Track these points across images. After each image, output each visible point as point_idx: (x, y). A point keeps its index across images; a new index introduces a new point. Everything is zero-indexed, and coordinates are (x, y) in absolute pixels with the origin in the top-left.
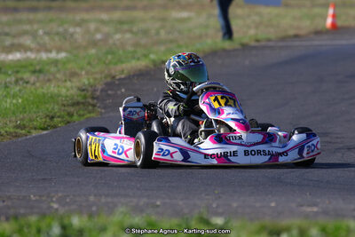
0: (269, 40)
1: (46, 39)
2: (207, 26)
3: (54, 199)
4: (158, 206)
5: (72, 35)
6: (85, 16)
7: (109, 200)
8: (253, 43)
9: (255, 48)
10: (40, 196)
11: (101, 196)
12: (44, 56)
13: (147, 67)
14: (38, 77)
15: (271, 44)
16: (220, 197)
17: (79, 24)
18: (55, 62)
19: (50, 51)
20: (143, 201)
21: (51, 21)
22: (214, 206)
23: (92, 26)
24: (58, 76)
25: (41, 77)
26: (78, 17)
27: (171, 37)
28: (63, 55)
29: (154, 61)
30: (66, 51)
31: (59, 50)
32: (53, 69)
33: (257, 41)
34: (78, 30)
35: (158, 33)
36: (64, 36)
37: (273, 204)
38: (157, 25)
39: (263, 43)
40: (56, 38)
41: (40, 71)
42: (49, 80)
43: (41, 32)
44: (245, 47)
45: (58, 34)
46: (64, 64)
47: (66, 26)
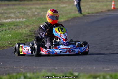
0: (93, 13)
1: (19, 14)
2: (72, 9)
3: (22, 68)
4: (56, 69)
5: (27, 13)
6: (32, 7)
7: (40, 67)
8: (87, 15)
10: (17, 67)
12: (18, 20)
15: (93, 15)
17: (29, 10)
18: (22, 22)
19: (20, 19)
20: (51, 68)
21: (20, 8)
22: (75, 69)
23: (34, 10)
24: (23, 27)
25: (17, 27)
26: (29, 7)
27: (60, 13)
28: (24, 20)
30: (25, 18)
31: (23, 18)
32: (21, 24)
33: (89, 14)
34: (29, 11)
36: (24, 13)
37: (94, 68)
39: (91, 14)
40: (22, 14)
41: (17, 25)
42: (20, 28)
43: (17, 12)
44: (84, 16)
45: (22, 13)
46: (25, 22)
47: (25, 10)
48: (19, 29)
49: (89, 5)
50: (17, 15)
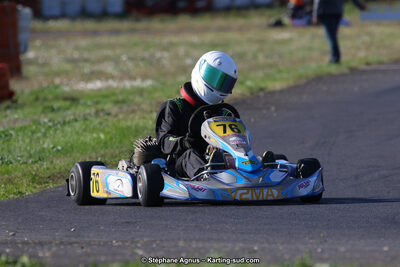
0: (381, 63)
1: (130, 65)
2: (310, 49)
3: (139, 245)
4: (255, 251)
5: (159, 60)
6: (174, 39)
7: (200, 245)
8: (363, 67)
9: (364, 72)
10: (122, 241)
11: (191, 240)
12: (128, 84)
13: (243, 95)
14: (121, 108)
15: (383, 67)
16: (326, 241)
17: (166, 48)
18: (140, 92)
19: (135, 79)
20: (238, 246)
21: (135, 45)
22: (319, 250)
23: (181, 50)
24: (144, 106)
25: (125, 108)
26: (166, 40)
27: (270, 61)
28: (148, 83)
29: (251, 89)
30: (153, 78)
31: (144, 77)
32: (138, 99)
33: (368, 64)
34: (166, 54)
35: (255, 57)
36: (150, 61)
37: (386, 249)
38: (254, 47)
39: (374, 67)
40: (141, 64)
41: (123, 102)
42: (133, 112)
43: (124, 58)
44: (353, 70)
45: (143, 59)
46: (150, 92)
47: (152, 50)
48: (131, 116)
49: (370, 34)
50: (125, 69)
